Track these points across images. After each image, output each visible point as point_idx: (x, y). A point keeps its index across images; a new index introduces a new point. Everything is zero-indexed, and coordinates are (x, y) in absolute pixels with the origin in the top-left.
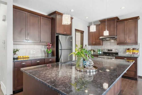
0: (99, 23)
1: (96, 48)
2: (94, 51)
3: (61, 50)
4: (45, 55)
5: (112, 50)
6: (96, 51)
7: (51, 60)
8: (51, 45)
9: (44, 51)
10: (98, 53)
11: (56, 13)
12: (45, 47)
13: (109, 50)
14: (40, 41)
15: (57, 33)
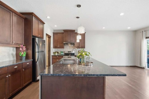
0: (63, 32)
1: (59, 50)
2: (58, 53)
3: (38, 52)
4: (13, 59)
5: (70, 52)
6: (59, 52)
7: (28, 64)
8: (25, 47)
9: (12, 54)
10: (61, 54)
11: (33, 15)
12: (13, 49)
13: (69, 52)
14: (13, 42)
15: (33, 35)
